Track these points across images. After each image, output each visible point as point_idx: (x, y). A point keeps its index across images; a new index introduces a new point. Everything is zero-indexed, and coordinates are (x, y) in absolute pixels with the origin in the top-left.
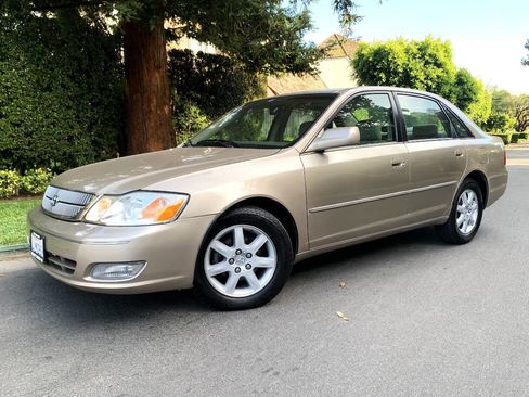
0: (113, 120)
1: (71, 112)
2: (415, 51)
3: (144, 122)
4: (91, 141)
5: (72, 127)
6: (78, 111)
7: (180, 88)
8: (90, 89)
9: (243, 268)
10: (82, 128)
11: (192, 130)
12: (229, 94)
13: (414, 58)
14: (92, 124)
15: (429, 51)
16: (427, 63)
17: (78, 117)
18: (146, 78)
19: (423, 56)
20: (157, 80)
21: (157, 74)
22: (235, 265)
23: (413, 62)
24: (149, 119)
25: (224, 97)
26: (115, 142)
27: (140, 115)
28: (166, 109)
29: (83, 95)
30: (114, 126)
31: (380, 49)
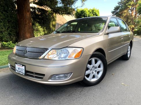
0: (15, 26)
1: (2, 23)
2: (91, 11)
3: (24, 27)
4: (8, 33)
5: (2, 28)
6: (4, 23)
7: (33, 18)
8: (7, 17)
9: (94, 72)
10: (5, 29)
11: (37, 30)
12: (47, 20)
13: (91, 13)
14: (8, 27)
15: (94, 11)
16: (94, 14)
17: (4, 25)
18: (25, 14)
19: (93, 13)
20: (28, 15)
21: (28, 13)
22: (92, 71)
23: (90, 14)
24: (26, 27)
25: (45, 21)
26: (15, 33)
27: (23, 25)
28: (31, 24)
29: (5, 18)
30: (14, 29)
31: (82, 11)
